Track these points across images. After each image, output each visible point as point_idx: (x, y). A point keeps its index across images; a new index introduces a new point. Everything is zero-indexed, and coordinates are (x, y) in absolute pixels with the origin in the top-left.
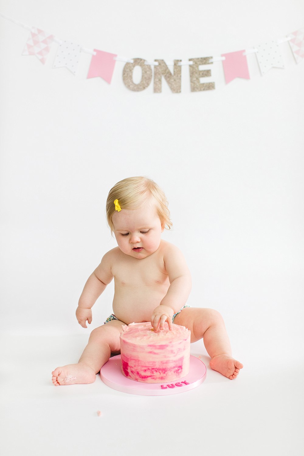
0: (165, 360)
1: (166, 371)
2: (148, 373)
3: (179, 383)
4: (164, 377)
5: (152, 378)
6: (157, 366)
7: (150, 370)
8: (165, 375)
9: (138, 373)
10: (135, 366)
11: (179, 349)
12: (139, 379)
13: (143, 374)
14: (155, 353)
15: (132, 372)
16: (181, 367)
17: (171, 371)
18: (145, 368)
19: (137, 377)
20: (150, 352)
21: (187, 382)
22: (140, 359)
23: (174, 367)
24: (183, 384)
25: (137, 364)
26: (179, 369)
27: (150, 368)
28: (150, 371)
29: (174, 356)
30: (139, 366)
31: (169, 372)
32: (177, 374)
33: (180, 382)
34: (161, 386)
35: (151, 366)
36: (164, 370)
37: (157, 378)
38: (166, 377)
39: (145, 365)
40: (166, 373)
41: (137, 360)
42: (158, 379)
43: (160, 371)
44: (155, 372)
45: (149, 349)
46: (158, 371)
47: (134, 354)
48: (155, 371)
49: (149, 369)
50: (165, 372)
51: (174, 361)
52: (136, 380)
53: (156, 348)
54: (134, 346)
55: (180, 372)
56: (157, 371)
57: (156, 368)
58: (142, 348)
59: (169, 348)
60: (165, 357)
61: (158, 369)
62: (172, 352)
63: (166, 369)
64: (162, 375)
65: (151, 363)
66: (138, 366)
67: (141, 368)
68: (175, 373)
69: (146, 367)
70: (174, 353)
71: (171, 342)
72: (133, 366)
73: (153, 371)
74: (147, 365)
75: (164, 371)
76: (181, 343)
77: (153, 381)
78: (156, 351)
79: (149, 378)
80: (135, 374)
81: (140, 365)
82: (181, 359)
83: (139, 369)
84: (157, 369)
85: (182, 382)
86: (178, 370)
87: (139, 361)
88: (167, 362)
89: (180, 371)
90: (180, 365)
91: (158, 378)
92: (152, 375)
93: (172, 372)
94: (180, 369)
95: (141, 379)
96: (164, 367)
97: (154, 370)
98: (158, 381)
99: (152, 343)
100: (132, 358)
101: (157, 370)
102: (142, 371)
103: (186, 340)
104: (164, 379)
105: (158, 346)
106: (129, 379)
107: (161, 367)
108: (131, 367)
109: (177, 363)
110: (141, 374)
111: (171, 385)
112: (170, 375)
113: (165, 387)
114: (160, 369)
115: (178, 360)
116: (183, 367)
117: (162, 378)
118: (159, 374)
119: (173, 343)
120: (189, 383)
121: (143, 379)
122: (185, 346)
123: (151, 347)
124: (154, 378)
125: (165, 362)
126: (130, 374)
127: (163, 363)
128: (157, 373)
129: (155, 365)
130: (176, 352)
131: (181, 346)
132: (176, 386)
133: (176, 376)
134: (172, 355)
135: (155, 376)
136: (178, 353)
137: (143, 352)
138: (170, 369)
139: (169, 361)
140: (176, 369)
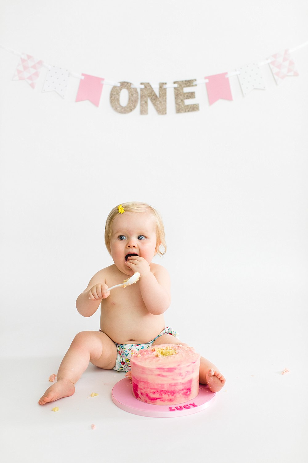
0: (173, 382)
1: (175, 394)
2: (157, 396)
3: (187, 405)
4: (173, 399)
5: (161, 400)
6: (166, 388)
7: (159, 392)
8: (173, 397)
9: (147, 395)
10: (144, 388)
11: (188, 372)
13: (152, 396)
14: (163, 376)
15: (142, 394)
16: (189, 389)
18: (154, 391)
19: (147, 399)
20: (159, 375)
21: (195, 404)
22: (149, 381)
23: (183, 390)
25: (146, 386)
26: (187, 391)
27: (159, 390)
28: (159, 393)
29: (183, 379)
31: (177, 394)
32: (186, 397)
34: (170, 408)
35: (159, 388)
36: (173, 393)
37: (165, 400)
38: (174, 399)
39: (153, 387)
40: (175, 395)
41: (146, 383)
43: (169, 393)
44: (163, 394)
45: (158, 372)
46: (166, 393)
47: (144, 376)
48: (164, 393)
49: (158, 391)
50: (173, 394)
51: (183, 384)
52: (146, 401)
53: (164, 371)
54: (144, 368)
55: (189, 395)
56: (165, 394)
57: (165, 390)
58: (151, 370)
59: (177, 371)
60: (174, 380)
62: (180, 374)
63: (174, 391)
64: (171, 397)
65: (160, 386)
66: (148, 388)
67: (150, 390)
68: (184, 395)
69: (154, 389)
70: (183, 376)
71: (179, 365)
72: (142, 388)
73: (162, 393)
74: (156, 387)
75: (172, 394)
76: (189, 365)
77: (162, 403)
78: (164, 374)
79: (158, 400)
80: (145, 396)
82: (190, 381)
83: (148, 391)
84: (165, 392)
85: (191, 405)
86: (187, 392)
87: (148, 383)
88: (175, 385)
89: (188, 393)
90: (188, 387)
92: (161, 397)
93: (181, 394)
94: (189, 391)
95: (151, 401)
96: (172, 390)
97: (162, 392)
98: (167, 403)
99: (160, 366)
100: (142, 380)
101: (166, 392)
102: (151, 393)
103: (194, 363)
104: (173, 401)
105: (166, 369)
106: (140, 400)
107: (170, 390)
108: (141, 389)
109: (186, 385)
110: (150, 396)
111: (179, 407)
112: (178, 398)
113: (173, 408)
114: (169, 391)
115: (187, 382)
116: (192, 389)
117: (170, 400)
118: (168, 396)
119: (182, 366)
120: (198, 405)
121: (152, 401)
122: (193, 369)
123: (160, 370)
124: (162, 400)
125: (173, 384)
126: (140, 395)
127: (172, 386)
128: (166, 395)
129: (164, 387)
130: (184, 374)
131: (190, 369)
132: (184, 408)
133: (184, 398)
134: (181, 377)
135: (164, 398)
136: (186, 375)
137: (152, 375)
138: (179, 392)
139: (177, 383)
140: (185, 391)
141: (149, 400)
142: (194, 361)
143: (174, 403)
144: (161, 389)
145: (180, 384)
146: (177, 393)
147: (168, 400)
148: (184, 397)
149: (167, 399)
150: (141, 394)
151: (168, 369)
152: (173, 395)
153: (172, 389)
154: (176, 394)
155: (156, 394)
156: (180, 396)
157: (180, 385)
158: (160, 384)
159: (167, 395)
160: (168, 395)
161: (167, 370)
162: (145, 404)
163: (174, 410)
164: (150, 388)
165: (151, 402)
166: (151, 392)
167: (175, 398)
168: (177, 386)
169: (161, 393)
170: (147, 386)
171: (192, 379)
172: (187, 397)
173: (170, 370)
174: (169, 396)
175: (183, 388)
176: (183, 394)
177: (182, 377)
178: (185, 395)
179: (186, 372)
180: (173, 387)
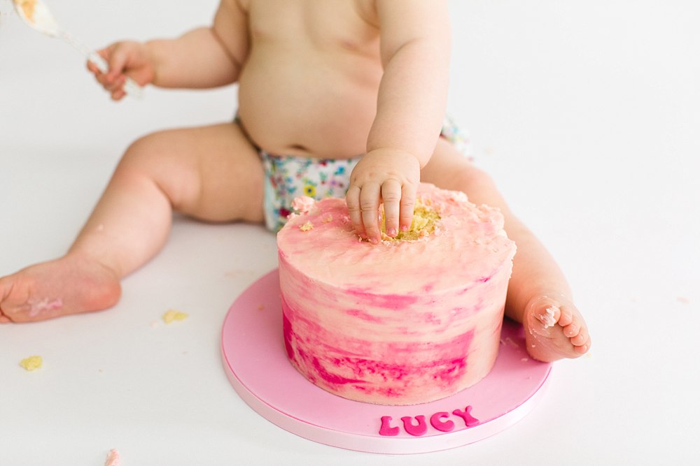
0: (404, 340)
1: (406, 374)
2: (345, 372)
3: (445, 415)
4: (399, 389)
5: (357, 387)
6: (376, 355)
7: (353, 363)
8: (400, 384)
9: (316, 363)
10: (308, 340)
11: (458, 310)
12: (320, 380)
13: (331, 369)
14: (369, 318)
15: (301, 352)
16: (460, 362)
17: (422, 374)
18: (338, 356)
19: (315, 373)
20: (355, 313)
21: (473, 414)
22: (322, 325)
23: (435, 364)
24: (458, 421)
25: (313, 337)
26: (451, 366)
27: (352, 357)
28: (353, 366)
29: (438, 331)
30: (321, 344)
31: (415, 376)
32: (445, 383)
33: (449, 410)
34: (383, 419)
35: (355, 351)
36: (400, 372)
37: (373, 389)
38: (403, 390)
39: (335, 346)
40: (405, 378)
41: (314, 326)
42: (375, 394)
43: (386, 372)
44: (367, 372)
45: (350, 303)
46: (376, 369)
47: (306, 305)
48: (369, 368)
49: (348, 360)
50: (401, 375)
51: (437, 346)
52: (312, 379)
53: (373, 304)
54: (306, 282)
55: (457, 377)
56: (373, 371)
57: (373, 362)
58: (329, 293)
59: (417, 308)
60: (405, 333)
61: (377, 366)
62: (430, 318)
63: (404, 366)
64: (391, 383)
65: (357, 345)
66: (317, 342)
67: (325, 351)
68: (439, 378)
69: (339, 351)
70: (439, 322)
71: (428, 288)
72: (303, 336)
73: (361, 366)
74: (344, 347)
75: (397, 374)
76: (465, 290)
77: (360, 395)
78: (374, 311)
79: (349, 385)
80: (309, 362)
81: (322, 341)
82: (467, 337)
83: (320, 352)
84: (373, 365)
85: (456, 413)
86: (450, 371)
87: (318, 328)
88: (409, 349)
89: (456, 372)
90: (458, 355)
91: (377, 391)
92: (358, 378)
93: (427, 377)
94: (457, 367)
95: (325, 382)
96: (399, 362)
97: (361, 363)
98: (375, 397)
99: (362, 283)
100: (301, 314)
101: (375, 367)
102: (328, 361)
103: (486, 280)
104: (398, 395)
105: (380, 296)
106: (294, 367)
107: (389, 361)
108: (298, 338)
109: (449, 351)
110: (324, 369)
111: (416, 418)
112: (418, 387)
113: (392, 424)
114: (385, 365)
115: (453, 342)
116: (468, 361)
117: (390, 392)
118: (381, 378)
119: (437, 292)
120: (481, 420)
121: (331, 384)
122: (481, 300)
123: (357, 298)
124: (363, 388)
125: (402, 348)
126: (297, 355)
127: (398, 350)
128: (375, 374)
129: (370, 352)
130: (444, 318)
131: (467, 301)
132: (430, 428)
133: (438, 389)
134: (431, 327)
135: (368, 383)
136: (451, 320)
137: (330, 307)
138: (420, 370)
139: (418, 344)
140: (443, 367)
141: (321, 379)
142: (486, 276)
143: (402, 400)
144: (358, 355)
145: (426, 347)
146: (414, 373)
147: (381, 390)
148: (440, 386)
149: (377, 386)
150: (298, 352)
151: (388, 297)
152: (399, 378)
153: (399, 360)
154: (410, 376)
155: (343, 367)
156: (426, 381)
157: (425, 350)
158: (359, 341)
159: (379, 375)
160: (383, 375)
161: (384, 301)
162: (308, 384)
163: (395, 431)
164: (326, 346)
165: (326, 385)
166: (326, 358)
167: (406, 386)
168: (413, 354)
169: (358, 367)
170: (317, 337)
171: (473, 330)
172: (449, 384)
173: (394, 302)
174: (385, 378)
175: (436, 359)
176: (435, 377)
177: (437, 327)
178: (442, 378)
179: (454, 312)
180: (401, 354)
